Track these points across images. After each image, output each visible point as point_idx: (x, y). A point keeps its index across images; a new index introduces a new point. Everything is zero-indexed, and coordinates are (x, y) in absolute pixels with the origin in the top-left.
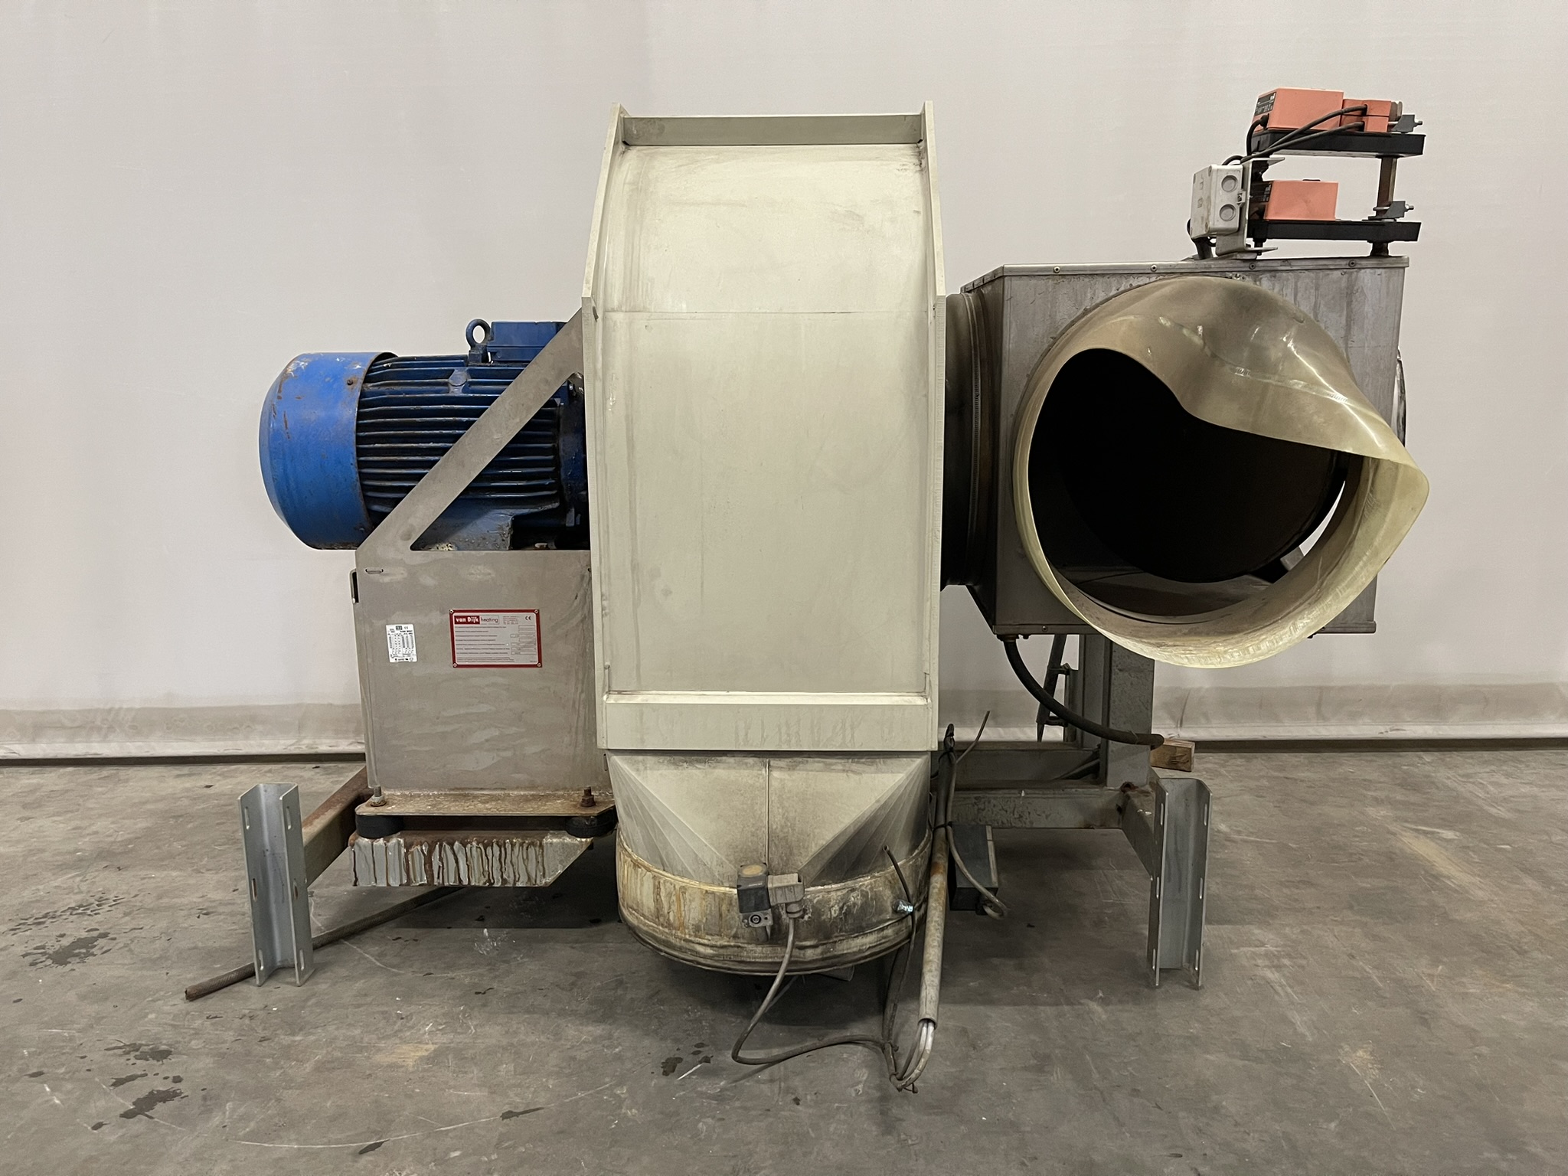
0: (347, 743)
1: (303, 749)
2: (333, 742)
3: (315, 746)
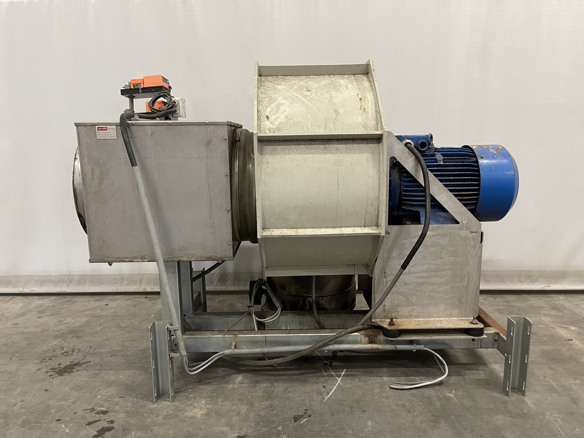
1: (141, 290)
2: (152, 287)
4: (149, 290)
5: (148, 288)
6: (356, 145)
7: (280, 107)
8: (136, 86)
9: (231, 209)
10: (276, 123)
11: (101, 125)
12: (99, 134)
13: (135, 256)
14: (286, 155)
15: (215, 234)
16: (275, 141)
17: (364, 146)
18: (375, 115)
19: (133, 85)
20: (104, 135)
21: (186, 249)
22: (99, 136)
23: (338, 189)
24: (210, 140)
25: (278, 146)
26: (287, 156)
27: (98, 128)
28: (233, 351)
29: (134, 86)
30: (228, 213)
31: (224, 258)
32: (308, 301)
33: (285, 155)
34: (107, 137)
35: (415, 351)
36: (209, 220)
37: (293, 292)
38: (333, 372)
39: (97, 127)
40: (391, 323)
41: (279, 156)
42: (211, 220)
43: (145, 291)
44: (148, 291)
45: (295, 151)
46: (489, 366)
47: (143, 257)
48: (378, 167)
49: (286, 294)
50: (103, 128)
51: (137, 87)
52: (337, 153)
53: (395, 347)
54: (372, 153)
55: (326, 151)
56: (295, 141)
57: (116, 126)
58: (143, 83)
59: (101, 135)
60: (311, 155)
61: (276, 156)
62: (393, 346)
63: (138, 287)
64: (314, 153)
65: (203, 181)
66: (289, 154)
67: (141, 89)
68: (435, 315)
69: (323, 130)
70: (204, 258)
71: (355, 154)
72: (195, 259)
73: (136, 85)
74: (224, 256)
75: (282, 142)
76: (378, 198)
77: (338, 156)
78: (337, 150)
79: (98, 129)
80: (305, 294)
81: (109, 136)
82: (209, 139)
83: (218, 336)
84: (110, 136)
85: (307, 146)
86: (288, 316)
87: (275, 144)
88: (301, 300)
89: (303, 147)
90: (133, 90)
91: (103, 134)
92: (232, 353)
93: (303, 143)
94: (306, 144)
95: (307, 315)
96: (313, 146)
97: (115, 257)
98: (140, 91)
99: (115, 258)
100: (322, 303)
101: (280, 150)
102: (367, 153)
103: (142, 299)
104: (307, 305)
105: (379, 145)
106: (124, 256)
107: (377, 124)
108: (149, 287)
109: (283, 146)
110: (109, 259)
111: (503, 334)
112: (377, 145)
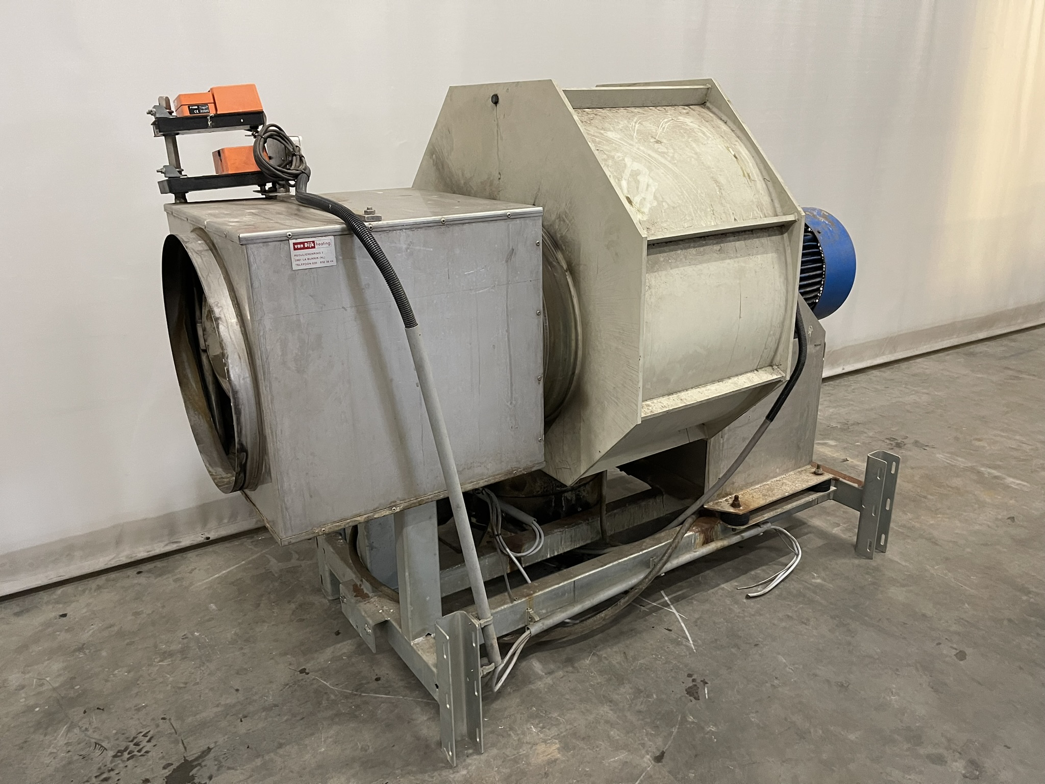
0: (163, 545)
1: (123, 560)
2: (149, 548)
3: (134, 555)
4: (142, 554)
5: (140, 552)
6: (757, 239)
7: (638, 177)
8: (196, 109)
9: (543, 375)
10: (646, 210)
11: (301, 237)
12: (297, 258)
13: (375, 506)
14: (674, 270)
15: (517, 428)
16: (654, 245)
17: (766, 241)
18: (764, 186)
19: (189, 107)
20: (308, 259)
21: (470, 468)
22: (298, 262)
23: (740, 317)
24: (513, 250)
25: (659, 255)
26: (674, 272)
27: (294, 244)
28: (543, 625)
29: (191, 111)
30: (539, 383)
31: (531, 468)
32: (564, 499)
33: (671, 269)
34: (316, 263)
35: (762, 534)
36: (509, 404)
37: (538, 489)
38: (654, 602)
39: (292, 242)
40: (736, 503)
41: (664, 273)
42: (511, 403)
43: (133, 560)
44: (139, 559)
45: (684, 260)
46: (809, 523)
47: (393, 504)
48: (784, 272)
49: (524, 496)
50: (305, 244)
51: (200, 113)
52: (737, 257)
53: (742, 536)
54: (777, 251)
55: (723, 255)
56: (680, 242)
57: (334, 236)
58: (215, 103)
59: (301, 260)
60: (705, 265)
61: (660, 272)
62: (739, 536)
63: (114, 556)
64: (708, 261)
65: (500, 331)
66: (677, 267)
67: (211, 117)
68: (771, 475)
69: (712, 217)
70: (500, 476)
71: (759, 256)
72: (486, 481)
73: (196, 107)
74: (530, 464)
75: (664, 247)
76: (783, 322)
77: (738, 262)
78: (736, 251)
79: (294, 247)
80: (558, 489)
81: (318, 261)
82: (511, 248)
83: (503, 608)
84: (322, 260)
85: (697, 248)
86: (555, 534)
87: (655, 250)
88: (553, 500)
89: (693, 251)
90: (192, 120)
91: (307, 257)
92: (543, 628)
93: (692, 245)
94: (696, 245)
95: (582, 523)
96: (705, 247)
97: (336, 520)
98: (209, 123)
99: (335, 522)
100: (584, 496)
101: (664, 261)
102: (772, 253)
103: (131, 578)
104: (564, 505)
105: (783, 237)
106: (355, 512)
107: (772, 200)
108: (141, 549)
109: (666, 254)
110: (323, 528)
111: (842, 478)
112: (780, 236)
